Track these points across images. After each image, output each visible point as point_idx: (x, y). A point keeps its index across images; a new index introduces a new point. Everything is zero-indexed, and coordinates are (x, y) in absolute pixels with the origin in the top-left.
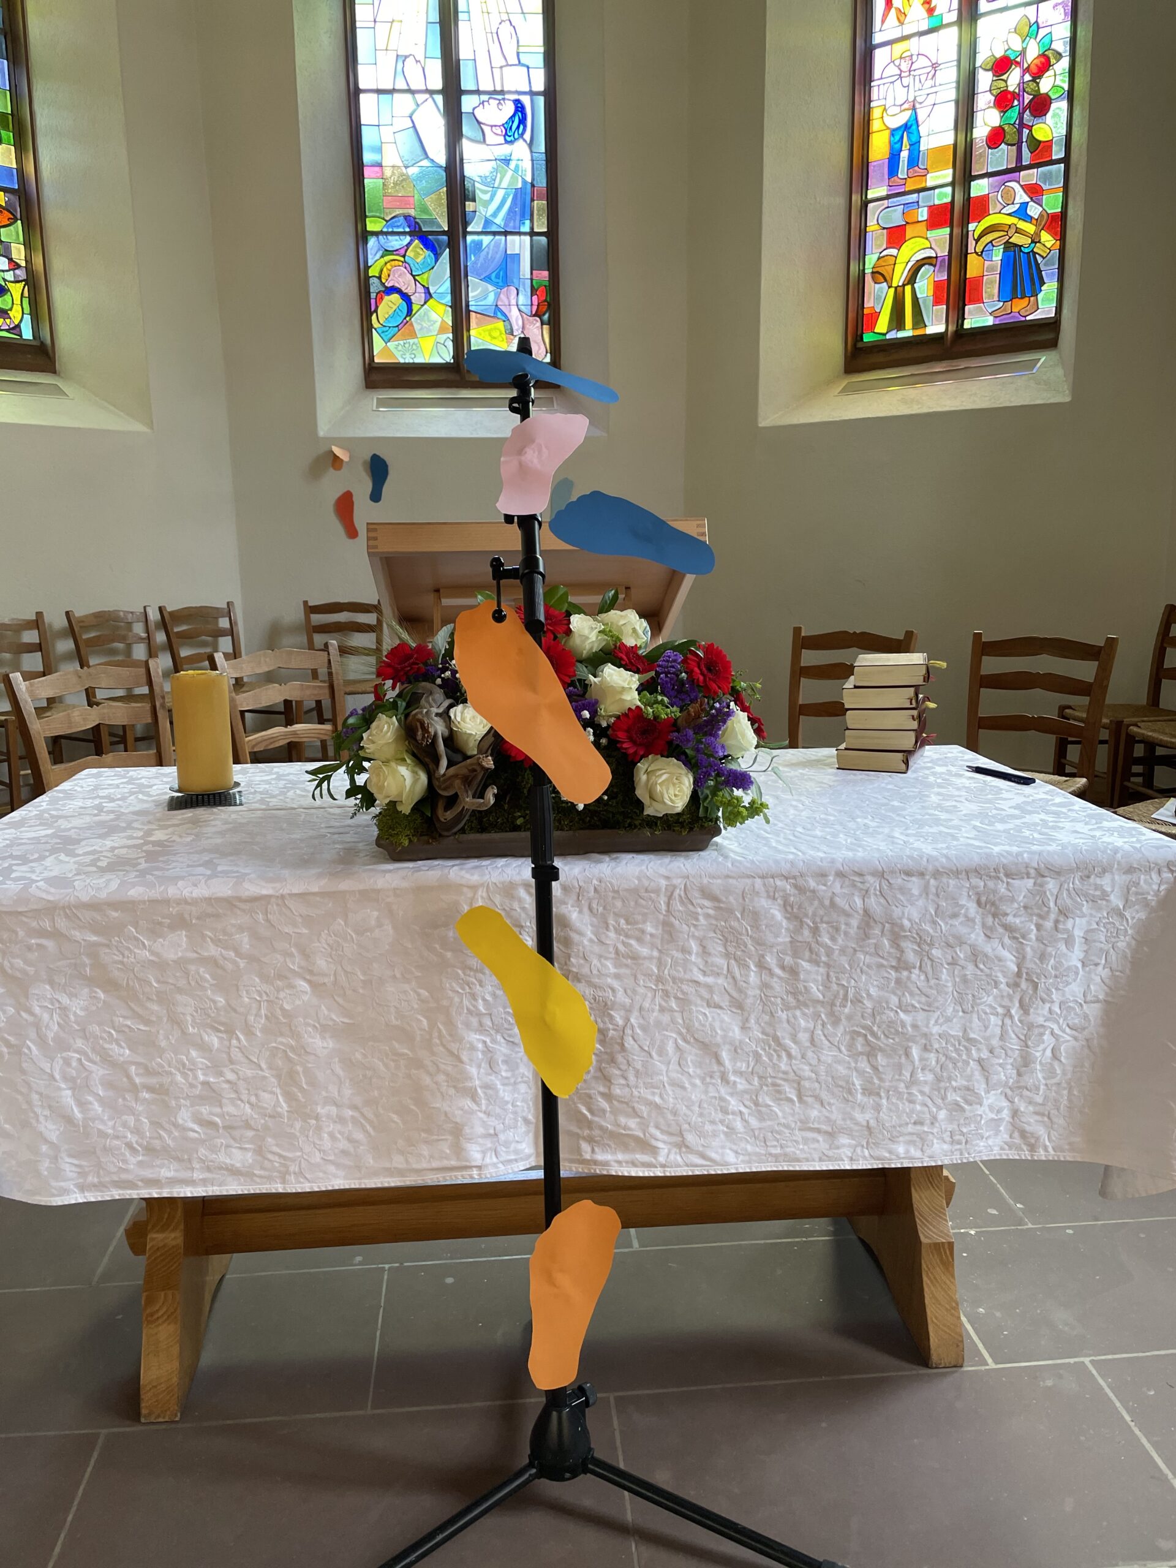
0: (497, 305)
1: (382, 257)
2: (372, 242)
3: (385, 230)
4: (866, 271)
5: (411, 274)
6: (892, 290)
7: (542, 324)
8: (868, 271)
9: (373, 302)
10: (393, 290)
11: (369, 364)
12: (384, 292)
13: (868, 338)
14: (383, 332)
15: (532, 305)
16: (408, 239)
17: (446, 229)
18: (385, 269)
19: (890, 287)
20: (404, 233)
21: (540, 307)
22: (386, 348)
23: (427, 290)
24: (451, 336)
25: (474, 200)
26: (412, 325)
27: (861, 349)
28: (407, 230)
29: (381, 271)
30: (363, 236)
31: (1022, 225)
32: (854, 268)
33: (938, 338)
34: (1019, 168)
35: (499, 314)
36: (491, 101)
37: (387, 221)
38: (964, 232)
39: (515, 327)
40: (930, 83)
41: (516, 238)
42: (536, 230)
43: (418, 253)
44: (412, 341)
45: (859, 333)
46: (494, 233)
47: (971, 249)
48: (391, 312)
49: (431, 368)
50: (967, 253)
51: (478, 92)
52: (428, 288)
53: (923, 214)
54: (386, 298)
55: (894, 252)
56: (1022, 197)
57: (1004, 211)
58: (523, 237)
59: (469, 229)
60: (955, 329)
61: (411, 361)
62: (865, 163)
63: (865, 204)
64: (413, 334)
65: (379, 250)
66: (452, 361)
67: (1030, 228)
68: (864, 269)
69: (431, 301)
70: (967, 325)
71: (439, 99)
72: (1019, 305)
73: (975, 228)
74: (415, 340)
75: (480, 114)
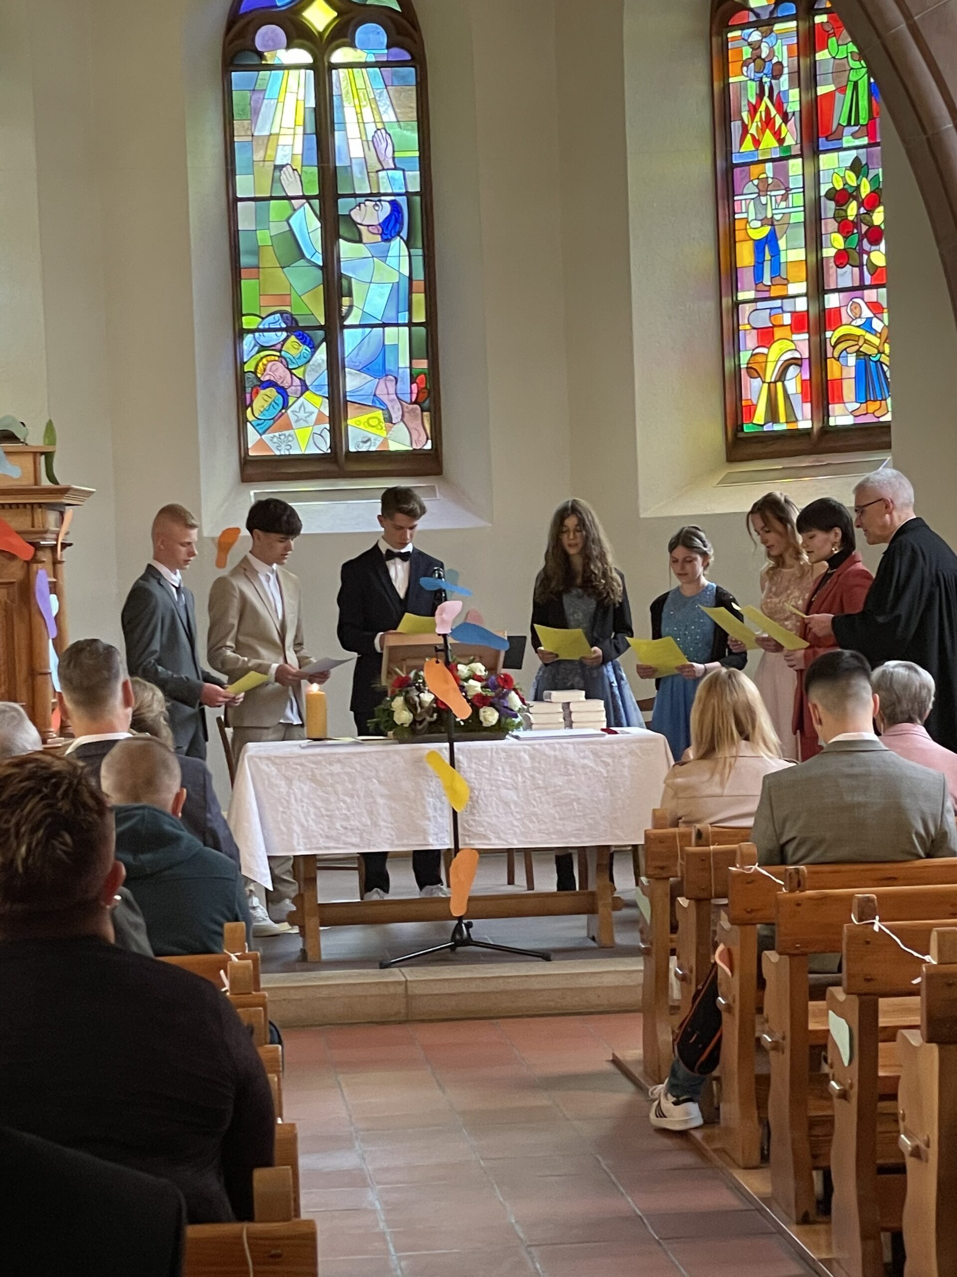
0: (375, 395)
1: (258, 352)
2: (248, 339)
3: (261, 327)
4: (742, 366)
5: (288, 368)
6: (766, 385)
7: (422, 411)
8: (743, 366)
9: (248, 396)
10: (271, 384)
11: (245, 458)
12: (259, 386)
13: (747, 428)
14: (258, 425)
15: (411, 393)
16: (285, 334)
17: (323, 323)
18: (261, 364)
19: (764, 382)
20: (281, 330)
21: (421, 395)
22: (261, 440)
23: (303, 382)
24: (328, 426)
25: (350, 295)
26: (288, 416)
27: (741, 439)
28: (284, 326)
29: (257, 365)
30: (240, 333)
31: (869, 337)
32: (729, 365)
33: (807, 433)
34: (862, 287)
35: (378, 405)
36: (367, 203)
37: (263, 319)
38: (822, 338)
39: (394, 416)
40: (783, 204)
41: (394, 329)
42: (415, 320)
43: (294, 347)
44: (287, 433)
45: (739, 423)
46: (372, 326)
47: (829, 355)
48: (266, 405)
49: (308, 459)
50: (826, 358)
51: (355, 196)
52: (304, 381)
53: (787, 319)
54: (262, 392)
55: (765, 350)
56: (867, 313)
57: (853, 323)
58: (401, 328)
59: (346, 323)
60: (821, 425)
61: (287, 453)
62: (734, 270)
63: (736, 305)
64: (289, 427)
65: (255, 346)
66: (329, 451)
67: (876, 341)
68: (739, 365)
69: (307, 393)
70: (832, 422)
71: (316, 203)
72: (872, 407)
73: (832, 336)
74: (291, 432)
75: (356, 216)
